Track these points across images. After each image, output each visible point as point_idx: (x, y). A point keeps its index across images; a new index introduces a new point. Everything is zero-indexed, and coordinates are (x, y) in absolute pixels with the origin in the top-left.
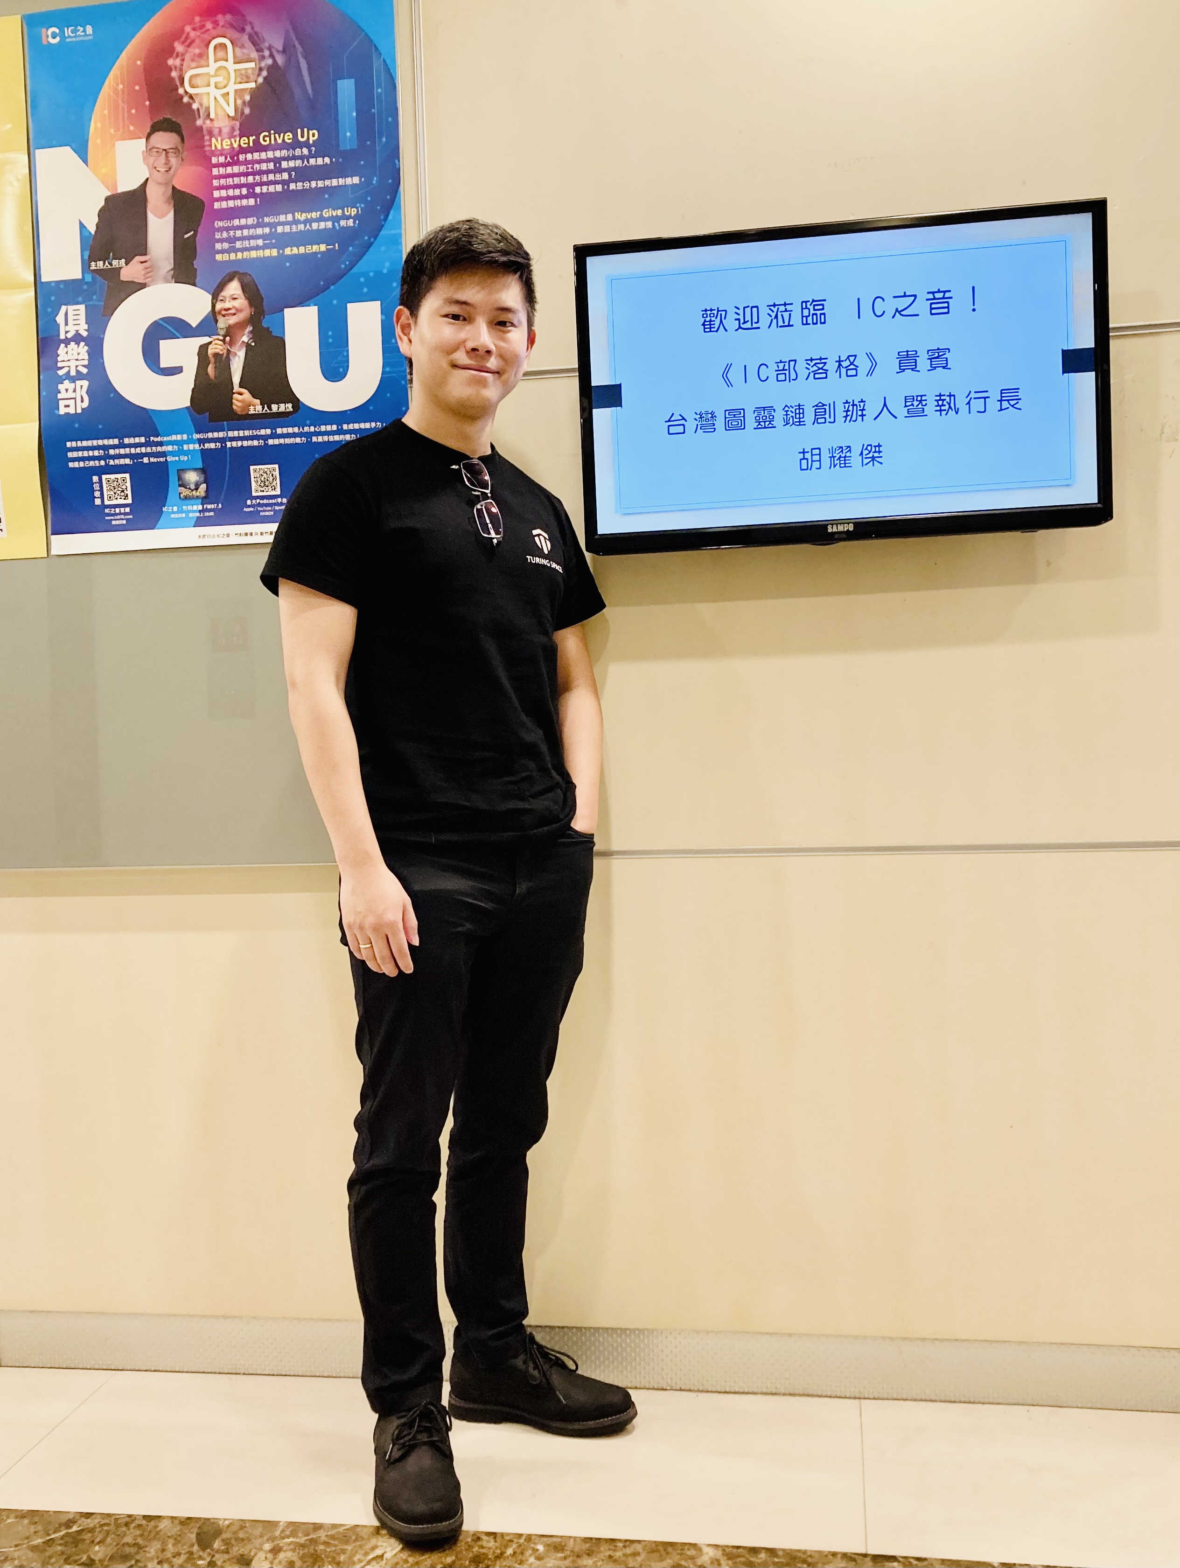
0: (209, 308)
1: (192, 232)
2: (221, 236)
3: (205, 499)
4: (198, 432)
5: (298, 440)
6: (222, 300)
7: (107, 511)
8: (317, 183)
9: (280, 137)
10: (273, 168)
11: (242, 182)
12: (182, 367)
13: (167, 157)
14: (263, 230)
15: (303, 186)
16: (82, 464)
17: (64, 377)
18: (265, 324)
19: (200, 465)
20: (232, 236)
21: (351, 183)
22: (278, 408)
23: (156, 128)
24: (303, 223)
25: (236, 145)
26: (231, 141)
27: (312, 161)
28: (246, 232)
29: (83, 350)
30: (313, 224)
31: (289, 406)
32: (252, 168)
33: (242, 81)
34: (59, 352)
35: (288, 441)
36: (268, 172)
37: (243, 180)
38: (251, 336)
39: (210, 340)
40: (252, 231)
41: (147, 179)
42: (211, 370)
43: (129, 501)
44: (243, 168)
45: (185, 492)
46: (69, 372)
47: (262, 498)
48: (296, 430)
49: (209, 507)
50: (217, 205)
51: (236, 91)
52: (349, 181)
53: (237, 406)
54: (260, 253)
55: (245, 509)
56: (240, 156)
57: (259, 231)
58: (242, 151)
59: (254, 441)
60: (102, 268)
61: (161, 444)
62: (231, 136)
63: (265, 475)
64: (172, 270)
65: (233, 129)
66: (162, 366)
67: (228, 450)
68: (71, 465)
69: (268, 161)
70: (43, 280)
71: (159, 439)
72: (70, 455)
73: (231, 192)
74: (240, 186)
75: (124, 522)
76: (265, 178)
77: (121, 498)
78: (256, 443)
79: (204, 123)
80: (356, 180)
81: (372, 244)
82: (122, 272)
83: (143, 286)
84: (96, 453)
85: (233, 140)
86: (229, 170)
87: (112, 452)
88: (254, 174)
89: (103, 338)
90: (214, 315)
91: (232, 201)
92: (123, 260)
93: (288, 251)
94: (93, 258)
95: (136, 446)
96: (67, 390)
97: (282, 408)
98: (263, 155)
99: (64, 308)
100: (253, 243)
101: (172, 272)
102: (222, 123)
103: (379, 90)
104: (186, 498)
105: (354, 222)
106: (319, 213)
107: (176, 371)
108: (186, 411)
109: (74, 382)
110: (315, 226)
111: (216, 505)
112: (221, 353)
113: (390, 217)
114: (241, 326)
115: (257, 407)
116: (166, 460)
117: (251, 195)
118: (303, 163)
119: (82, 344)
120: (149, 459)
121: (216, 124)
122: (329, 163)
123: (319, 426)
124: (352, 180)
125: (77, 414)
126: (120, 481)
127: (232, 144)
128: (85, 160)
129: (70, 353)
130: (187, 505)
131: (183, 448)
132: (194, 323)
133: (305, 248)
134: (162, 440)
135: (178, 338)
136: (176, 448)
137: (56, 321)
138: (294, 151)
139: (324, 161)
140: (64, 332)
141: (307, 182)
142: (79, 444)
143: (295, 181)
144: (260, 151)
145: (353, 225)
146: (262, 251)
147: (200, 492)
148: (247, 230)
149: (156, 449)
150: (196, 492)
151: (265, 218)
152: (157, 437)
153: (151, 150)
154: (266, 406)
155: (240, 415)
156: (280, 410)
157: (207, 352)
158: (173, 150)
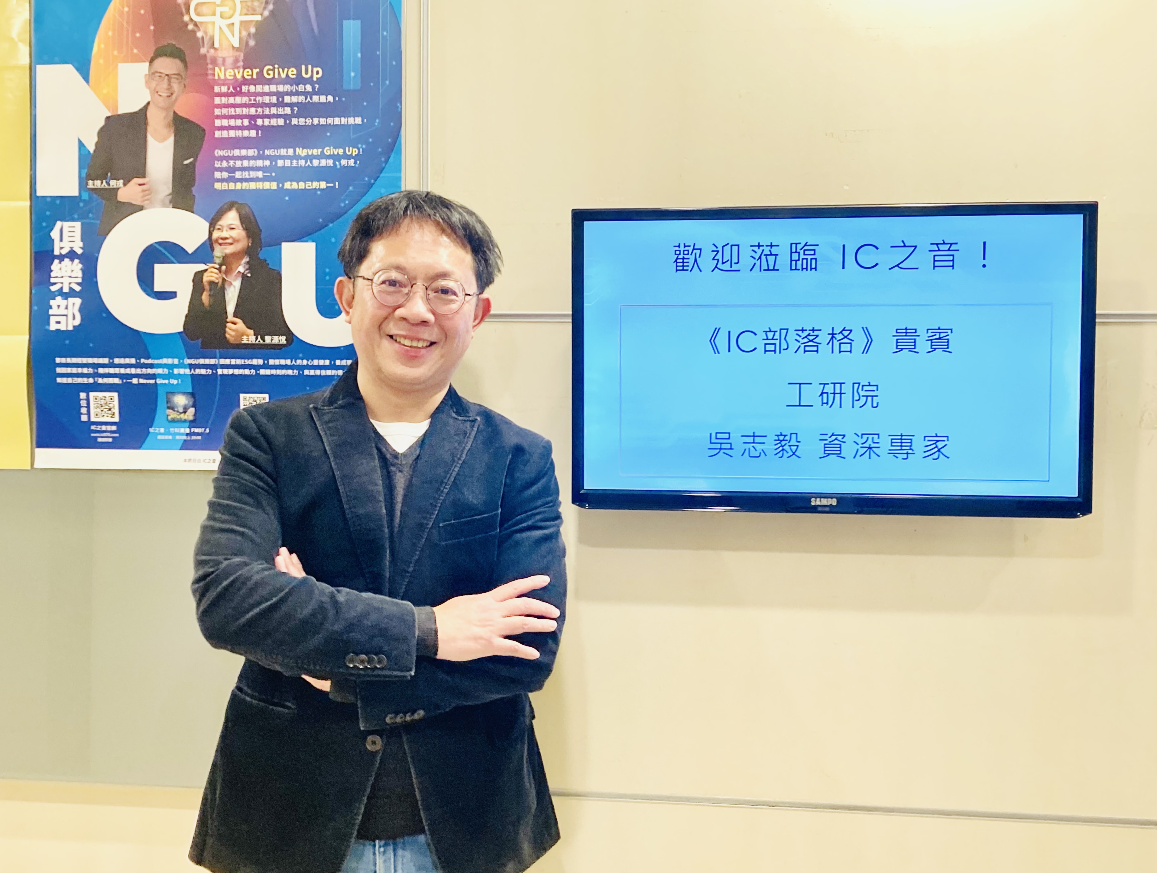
0: (206, 236)
1: (191, 160)
2: (221, 165)
3: (193, 423)
4: (189, 358)
5: (290, 372)
6: (219, 229)
7: (93, 427)
8: (319, 120)
9: (283, 72)
10: (275, 102)
11: (244, 113)
12: (175, 293)
13: (169, 81)
14: (263, 163)
15: (306, 122)
16: (70, 380)
17: (57, 293)
18: (261, 256)
19: (190, 390)
20: (232, 166)
21: (353, 124)
22: (272, 340)
23: (160, 53)
24: (304, 159)
25: (239, 76)
26: (234, 71)
27: (315, 98)
28: (246, 163)
29: (77, 266)
30: (314, 161)
32: (255, 100)
33: (247, 13)
34: (53, 267)
35: (279, 372)
36: (270, 105)
37: (245, 111)
38: (247, 267)
39: (206, 267)
40: (252, 163)
41: (148, 103)
42: (205, 297)
43: (116, 419)
44: (245, 100)
45: (172, 415)
46: (62, 288)
48: (288, 362)
49: (197, 430)
50: (217, 134)
51: (242, 22)
52: (351, 121)
53: (229, 334)
54: (260, 185)
56: (243, 87)
57: (259, 163)
58: (245, 82)
59: (246, 370)
60: (99, 187)
61: (151, 366)
62: (235, 67)
64: (170, 194)
65: (236, 61)
66: (157, 288)
67: (219, 378)
68: (59, 380)
69: (270, 94)
70: (39, 194)
71: (150, 361)
72: (59, 370)
73: (232, 122)
74: (241, 117)
75: (110, 440)
76: (267, 111)
77: (107, 416)
78: (247, 372)
79: (208, 52)
80: (358, 120)
81: (373, 184)
82: (120, 192)
83: (141, 208)
84: (85, 371)
85: (236, 71)
86: (231, 100)
87: (101, 371)
88: (255, 106)
89: (97, 258)
90: (210, 244)
91: (233, 131)
92: (121, 181)
93: (287, 185)
94: (90, 177)
95: (126, 366)
96: (59, 306)
97: (276, 339)
98: (266, 89)
99: (59, 224)
100: (253, 174)
101: (170, 197)
102: (226, 53)
103: (385, 33)
104: (173, 421)
105: (355, 163)
106: (320, 150)
107: (170, 295)
108: (178, 335)
109: (66, 299)
110: (316, 163)
111: (204, 429)
112: (217, 281)
113: (391, 160)
114: (237, 256)
115: (251, 337)
116: (156, 382)
117: (253, 126)
118: (306, 99)
119: (76, 261)
120: (138, 381)
121: (220, 54)
122: (332, 101)
123: (312, 360)
124: (354, 120)
125: (67, 331)
126: (108, 399)
127: (235, 75)
128: (86, 79)
129: (63, 269)
130: (174, 428)
131: (173, 372)
132: (190, 251)
133: (305, 184)
134: (153, 363)
135: (173, 263)
136: (166, 371)
137: (50, 237)
138: (298, 86)
139: (327, 99)
140: (58, 248)
141: (310, 119)
142: (69, 360)
143: (297, 116)
144: (263, 84)
145: (354, 165)
146: (261, 183)
147: (188, 415)
148: (247, 161)
149: (146, 371)
150: (184, 415)
151: (266, 151)
152: (148, 359)
153: (153, 74)
154: (259, 337)
155: (232, 344)
156: (273, 341)
157: (202, 279)
158: (176, 76)
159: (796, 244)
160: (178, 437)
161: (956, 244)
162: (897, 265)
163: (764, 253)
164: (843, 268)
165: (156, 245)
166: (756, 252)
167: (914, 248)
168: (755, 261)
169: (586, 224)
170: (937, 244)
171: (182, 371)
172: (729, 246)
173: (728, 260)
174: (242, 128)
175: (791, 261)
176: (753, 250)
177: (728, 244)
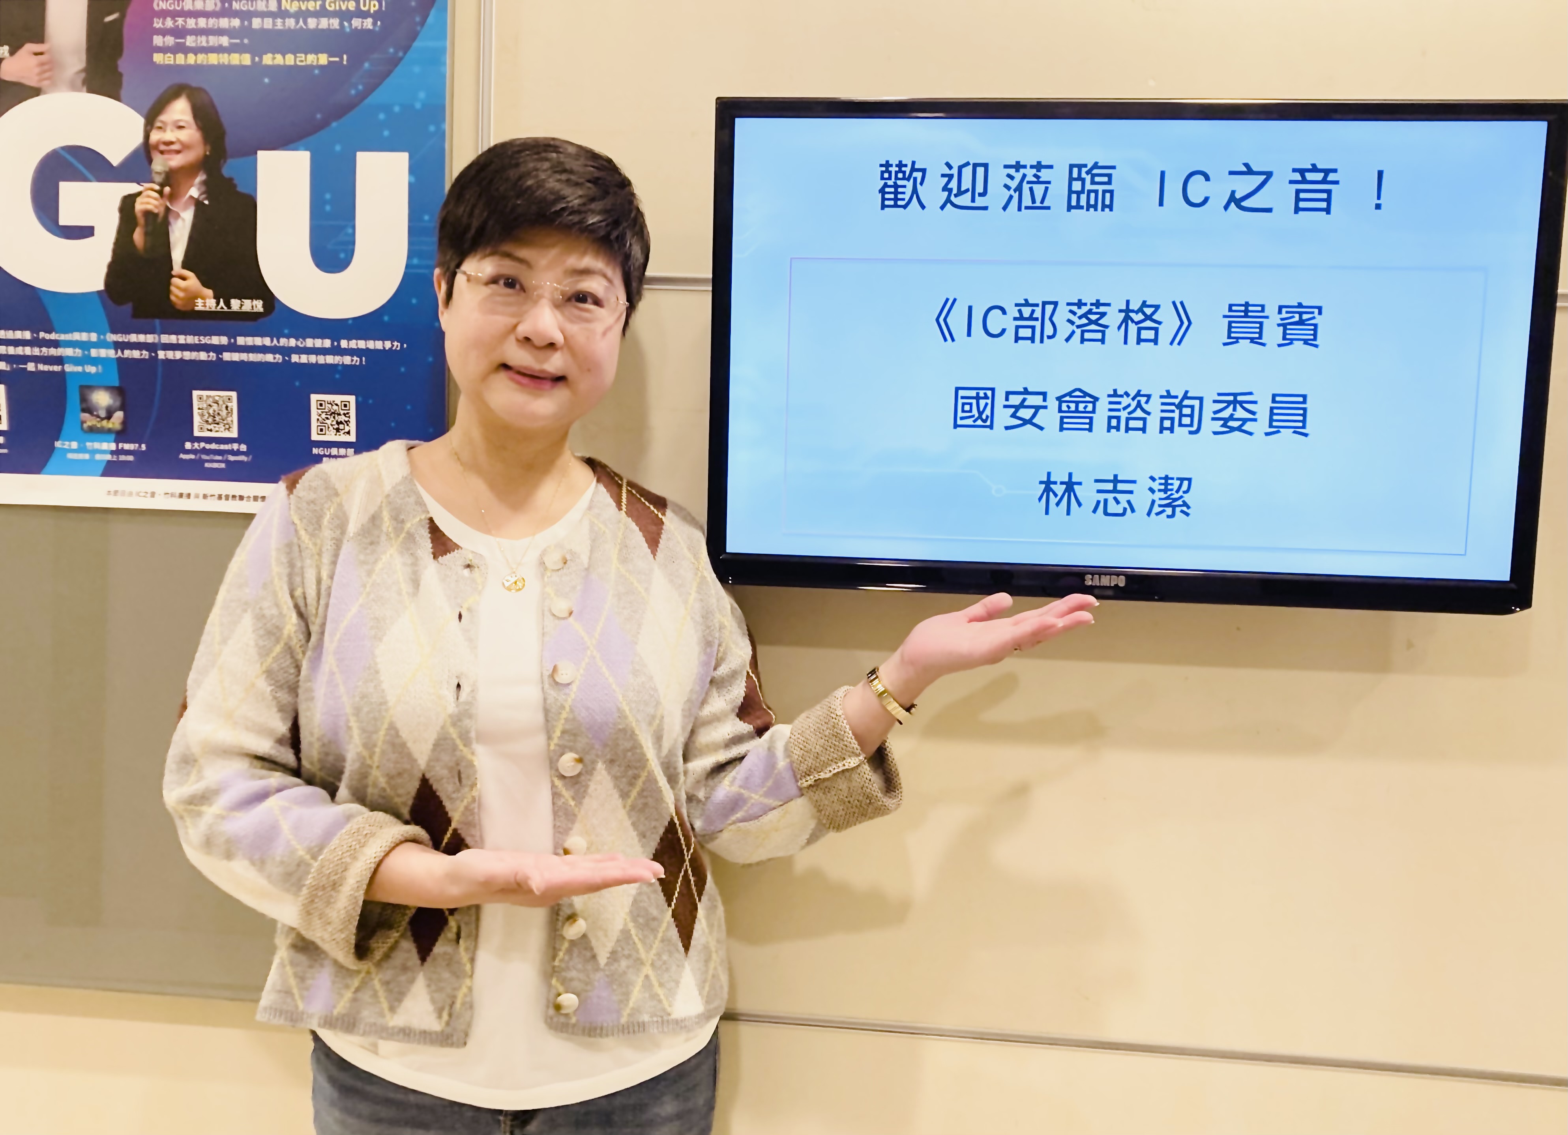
1: (116, 15)
2: (164, 24)
3: (121, 435)
4: (114, 331)
5: (269, 358)
12: (92, 228)
14: (230, 22)
18: (226, 171)
20: (180, 27)
22: (242, 305)
24: (294, 17)
28: (202, 23)
30: (310, 20)
39: (140, 188)
40: (212, 22)
42: (138, 236)
43: (4, 427)
45: (91, 421)
47: (209, 440)
48: (267, 341)
49: (127, 446)
53: (177, 296)
54: (224, 59)
55: (182, 456)
57: (224, 23)
59: (201, 353)
61: (56, 344)
63: (215, 406)
64: (83, 71)
66: (62, 222)
67: (161, 365)
71: (53, 336)
78: (203, 356)
81: (401, 59)
82: (5, 65)
83: (37, 92)
90: (147, 150)
92: (6, 48)
93: (267, 59)
95: (16, 343)
97: (248, 305)
100: (213, 41)
101: (83, 75)
104: (92, 430)
105: (374, 24)
106: (319, 3)
107: (85, 232)
108: (97, 296)
110: (312, 23)
111: (137, 445)
112: (156, 211)
113: (431, 20)
114: (189, 171)
115: (207, 302)
116: (63, 369)
120: (36, 367)
123: (304, 339)
130: (92, 441)
131: (89, 354)
132: (115, 162)
133: (296, 57)
134: (58, 339)
135: (86, 179)
136: (78, 352)
145: (372, 28)
146: (226, 55)
147: (113, 423)
148: (204, 20)
149: (48, 351)
150: (108, 422)
151: (234, 3)
152: (50, 332)
154: (222, 300)
155: (179, 311)
156: (243, 308)
157: (134, 207)
159: (1079, 165)
160: (98, 457)
161: (1335, 171)
163: (1026, 179)
164: (1162, 204)
165: (60, 151)
166: (1013, 178)
167: (1265, 176)
168: (1011, 193)
169: (740, 123)
170: (1302, 172)
171: (103, 353)
172: (970, 168)
173: (968, 191)
175: (1071, 193)
176: (1009, 175)
177: (969, 162)
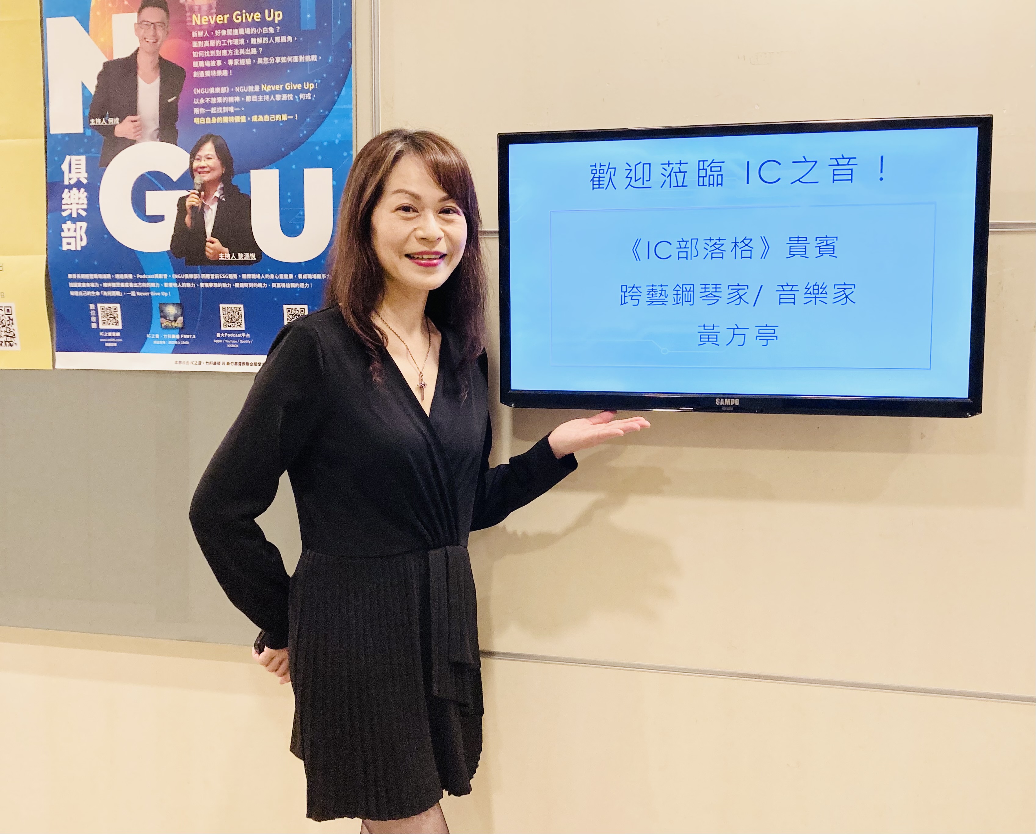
0: (187, 166)
1: (175, 98)
2: (199, 102)
3: (182, 330)
4: (176, 273)
5: (260, 285)
6: (198, 159)
7: (101, 334)
8: (281, 59)
9: (250, 16)
10: (244, 44)
11: (218, 55)
12: (164, 216)
13: (155, 28)
14: (234, 99)
15: (269, 61)
16: (81, 293)
17: (67, 218)
18: (234, 182)
19: (178, 302)
20: (208, 103)
21: (310, 61)
22: (244, 256)
23: (146, 4)
24: (268, 95)
25: (212, 22)
26: (208, 17)
27: (277, 39)
28: (219, 100)
29: (83, 194)
30: (277, 96)
31: (253, 256)
32: (226, 43)
34: (64, 196)
35: (251, 285)
36: (239, 47)
37: (218, 53)
38: (222, 192)
39: (188, 193)
40: (225, 99)
41: (138, 49)
42: (188, 220)
43: (120, 327)
44: (218, 43)
45: (166, 323)
46: (71, 214)
47: (229, 332)
48: (258, 276)
49: (185, 336)
50: (196, 74)
52: (308, 58)
53: (210, 253)
54: (232, 119)
55: (215, 341)
56: (216, 32)
57: (231, 99)
58: (218, 26)
59: (223, 283)
60: (100, 124)
61: (146, 281)
62: (209, 14)
63: (232, 313)
64: (158, 129)
65: (210, 7)
66: (147, 214)
67: (202, 291)
68: (72, 293)
69: (239, 37)
70: (52, 132)
71: (144, 277)
72: (71, 285)
73: (208, 64)
74: (216, 58)
75: (115, 345)
76: (237, 53)
77: (113, 324)
78: (224, 285)
79: (186, 1)
80: (314, 58)
81: (327, 115)
82: (116, 129)
83: (133, 142)
84: (92, 285)
85: (210, 17)
86: (207, 44)
87: (105, 285)
88: (226, 48)
89: (99, 187)
90: (191, 172)
91: (209, 71)
92: (117, 119)
93: (255, 119)
94: (92, 116)
95: (124, 281)
96: (69, 230)
97: (247, 256)
98: (236, 32)
99: (68, 158)
100: (226, 109)
101: (158, 132)
104: (166, 328)
105: (312, 96)
106: (282, 86)
107: (159, 218)
108: (166, 254)
109: (75, 223)
110: (278, 97)
111: (191, 335)
112: (197, 205)
113: (343, 93)
114: (213, 183)
115: (226, 255)
116: (150, 294)
117: (225, 67)
118: (269, 40)
119: (82, 190)
120: (136, 294)
121: (197, 3)
122: (291, 41)
123: (278, 274)
124: (311, 58)
125: (76, 251)
126: (112, 310)
127: (209, 21)
128: (87, 29)
129: (72, 197)
130: (167, 334)
131: (164, 285)
132: (175, 178)
133: (270, 117)
134: (147, 278)
135: (160, 189)
136: (158, 285)
137: (61, 169)
138: (262, 29)
139: (287, 39)
140: (68, 179)
141: (273, 58)
142: (79, 276)
143: (262, 56)
144: (233, 28)
145: (310, 99)
146: (232, 117)
147: (178, 323)
148: (221, 98)
149: (142, 285)
150: (175, 323)
151: (236, 88)
152: (142, 275)
153: (141, 22)
154: (233, 254)
155: (211, 261)
156: (245, 258)
157: (185, 204)
158: (159, 24)
159: (703, 161)
161: (855, 158)
162: (799, 180)
163: (673, 171)
164: (748, 183)
165: (146, 175)
166: (666, 170)
167: (814, 163)
168: (666, 178)
169: (511, 147)
170: (836, 159)
171: (171, 285)
172: (641, 164)
173: (640, 178)
174: (216, 68)
175: (699, 177)
176: (664, 168)
177: (640, 163)
